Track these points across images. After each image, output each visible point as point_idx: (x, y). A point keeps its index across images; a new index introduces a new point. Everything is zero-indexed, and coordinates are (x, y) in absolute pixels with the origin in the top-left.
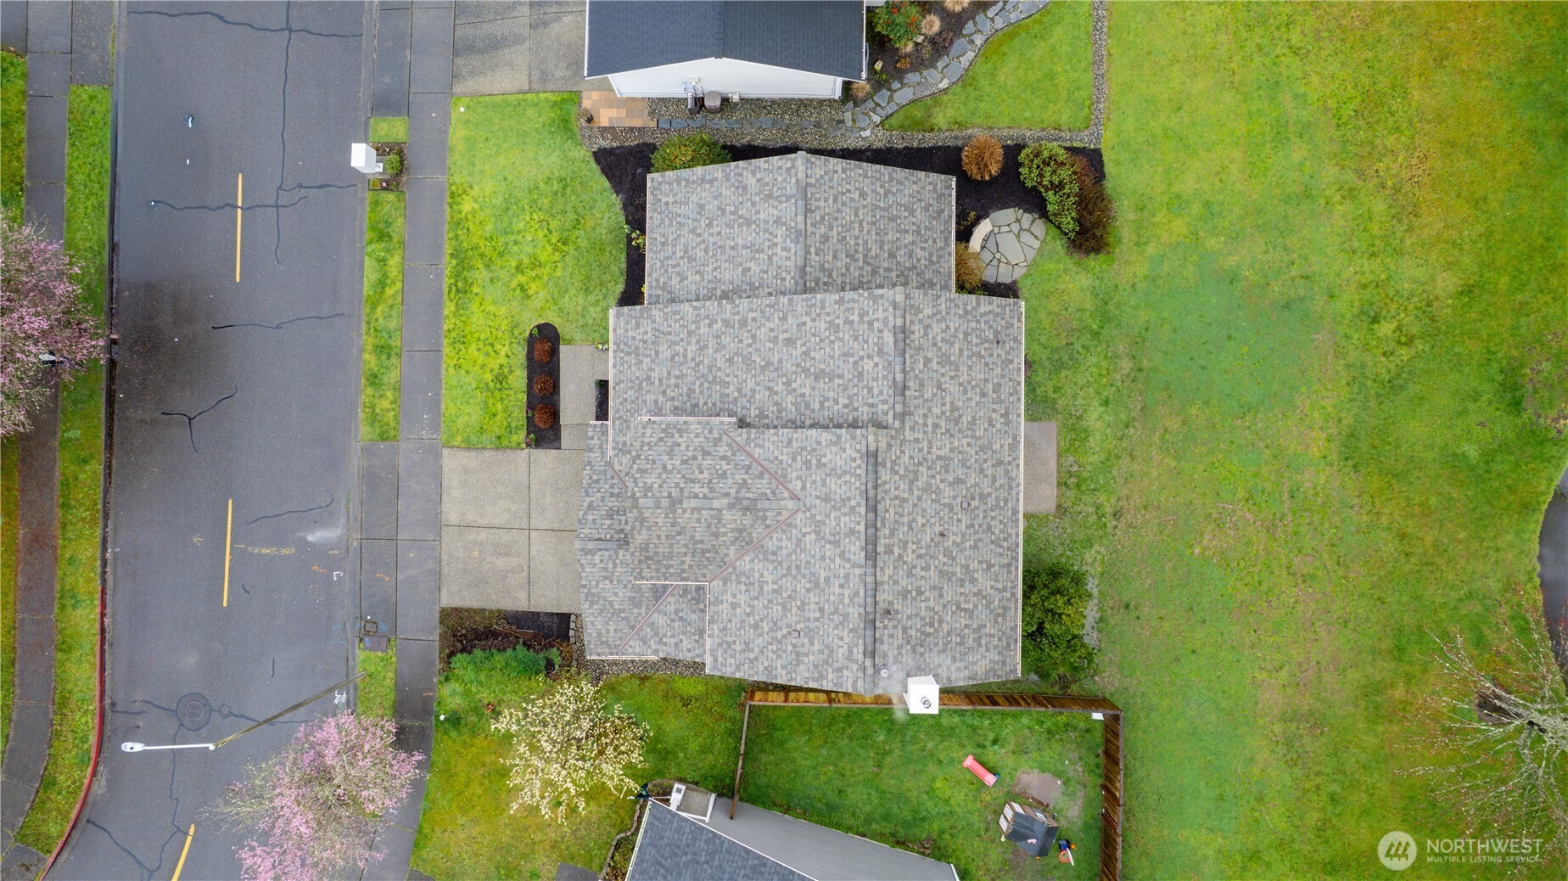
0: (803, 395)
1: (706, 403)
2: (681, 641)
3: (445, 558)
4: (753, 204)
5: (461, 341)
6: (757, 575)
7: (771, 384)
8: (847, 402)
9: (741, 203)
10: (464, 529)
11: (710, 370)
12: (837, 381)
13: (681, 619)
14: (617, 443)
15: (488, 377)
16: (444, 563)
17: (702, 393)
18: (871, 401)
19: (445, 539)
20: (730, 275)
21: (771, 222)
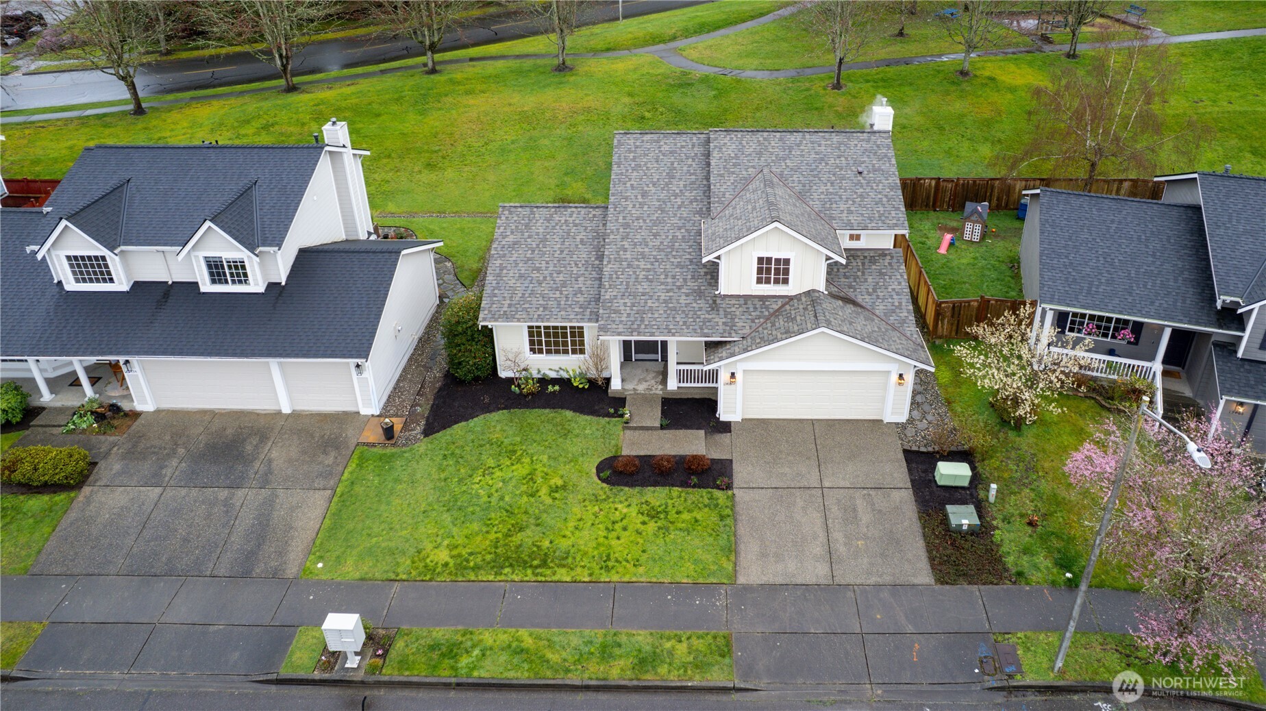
0: (685, 186)
1: (690, 253)
2: (894, 289)
3: (873, 580)
4: (530, 237)
5: (606, 562)
6: (822, 196)
7: (676, 206)
8: (690, 160)
9: (526, 246)
10: (834, 557)
11: (663, 250)
12: (676, 165)
13: (875, 290)
14: (725, 331)
15: (652, 526)
16: (880, 581)
17: (681, 257)
18: (690, 146)
19: (850, 579)
20: (584, 254)
21: (547, 224)
